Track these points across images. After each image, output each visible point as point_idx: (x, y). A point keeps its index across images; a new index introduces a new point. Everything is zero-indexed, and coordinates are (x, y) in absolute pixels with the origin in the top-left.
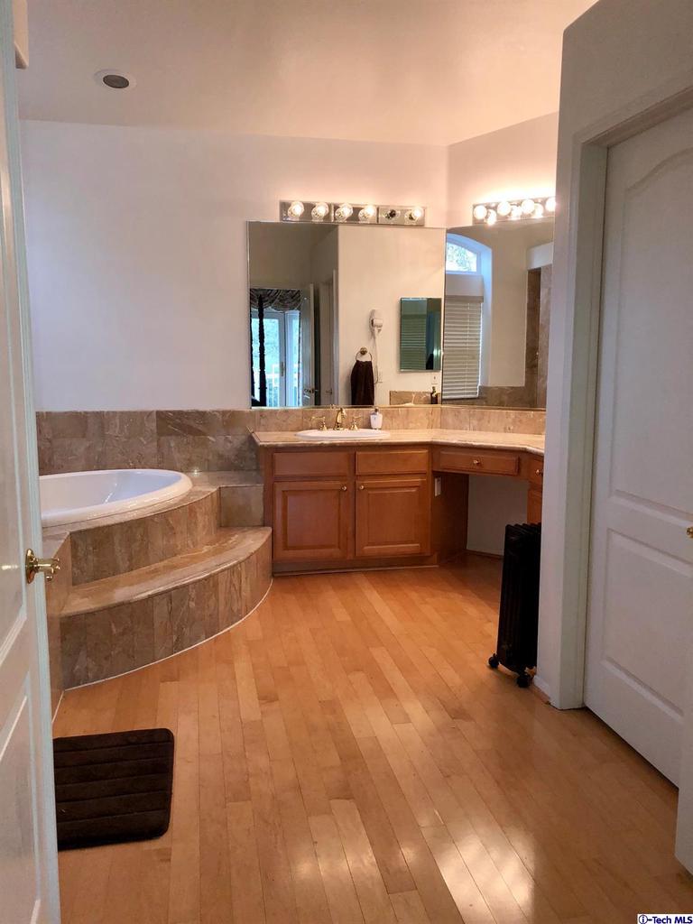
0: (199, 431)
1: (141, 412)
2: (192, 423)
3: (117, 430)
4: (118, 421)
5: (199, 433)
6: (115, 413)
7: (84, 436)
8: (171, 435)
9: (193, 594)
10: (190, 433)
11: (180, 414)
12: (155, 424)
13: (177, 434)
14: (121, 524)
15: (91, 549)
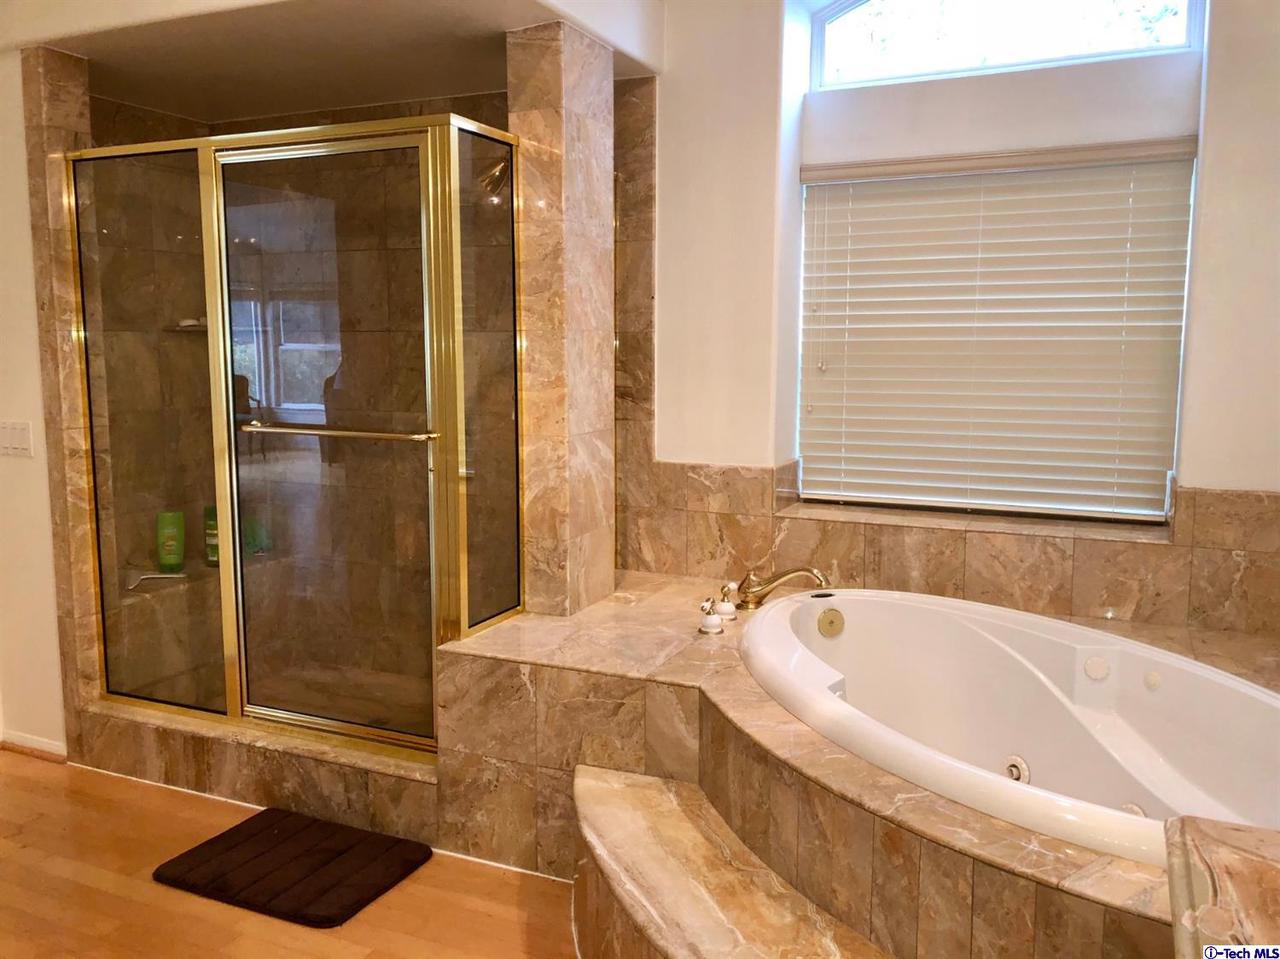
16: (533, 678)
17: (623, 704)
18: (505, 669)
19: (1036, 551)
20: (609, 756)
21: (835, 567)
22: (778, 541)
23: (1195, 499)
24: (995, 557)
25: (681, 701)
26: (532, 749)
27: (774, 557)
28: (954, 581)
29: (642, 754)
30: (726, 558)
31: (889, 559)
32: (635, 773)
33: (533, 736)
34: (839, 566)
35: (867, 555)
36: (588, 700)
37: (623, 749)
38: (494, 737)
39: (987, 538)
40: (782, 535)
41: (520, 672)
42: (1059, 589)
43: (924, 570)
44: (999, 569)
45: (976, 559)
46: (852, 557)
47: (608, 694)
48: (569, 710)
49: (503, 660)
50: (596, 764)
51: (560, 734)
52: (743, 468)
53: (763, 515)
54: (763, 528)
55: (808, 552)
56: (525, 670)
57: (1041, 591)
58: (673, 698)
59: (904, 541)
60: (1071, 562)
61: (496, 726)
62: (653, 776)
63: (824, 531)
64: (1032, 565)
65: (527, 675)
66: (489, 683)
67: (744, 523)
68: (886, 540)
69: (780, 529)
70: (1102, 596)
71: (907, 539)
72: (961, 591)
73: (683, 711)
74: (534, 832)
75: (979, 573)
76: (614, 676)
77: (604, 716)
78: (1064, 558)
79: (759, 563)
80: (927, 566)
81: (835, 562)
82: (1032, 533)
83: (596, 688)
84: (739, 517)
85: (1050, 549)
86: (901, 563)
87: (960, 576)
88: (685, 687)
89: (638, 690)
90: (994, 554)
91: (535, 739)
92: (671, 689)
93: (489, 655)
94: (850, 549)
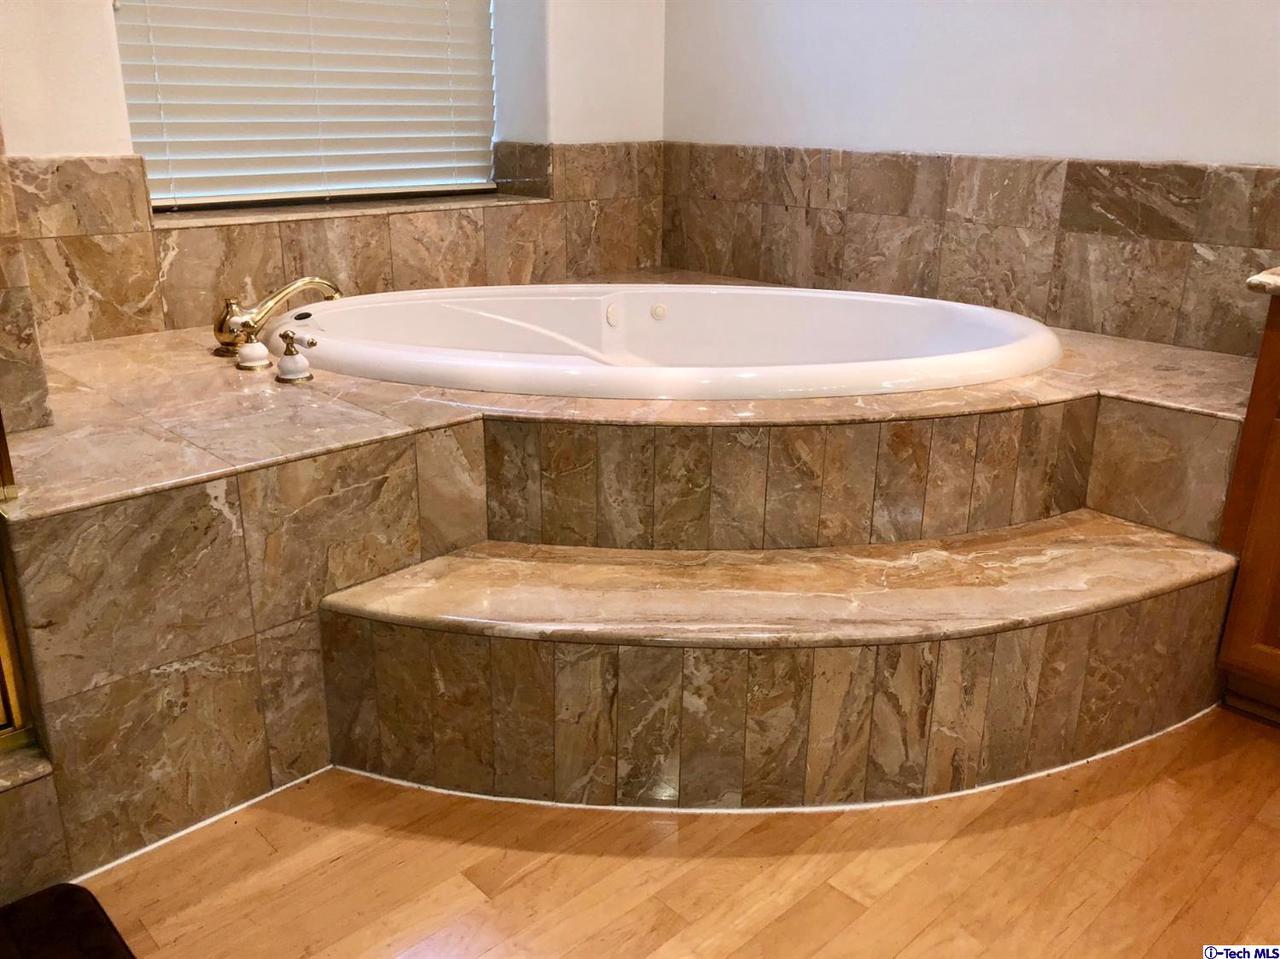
0: (1173, 224)
1: (1031, 163)
2: (1156, 201)
3: (973, 203)
4: (976, 182)
5: (1169, 230)
6: (974, 161)
7: (904, 212)
8: (1092, 229)
9: (702, 675)
10: (1145, 230)
11: (1127, 172)
12: (1058, 197)
13: (1109, 229)
14: (624, 426)
15: (536, 467)
16: (233, 497)
17: (387, 478)
18: (179, 502)
19: (454, 228)
20: (371, 561)
21: (249, 287)
22: (165, 265)
23: (564, 155)
24: (419, 240)
25: (461, 444)
26: (244, 613)
27: (162, 290)
28: (383, 276)
29: (416, 536)
30: (87, 307)
31: (312, 264)
32: (409, 565)
33: (243, 592)
34: (254, 284)
35: (286, 262)
36: (334, 494)
37: (389, 542)
38: (171, 627)
39: (410, 220)
40: (172, 254)
41: (208, 495)
42: (476, 265)
43: (352, 270)
44: (424, 253)
45: (402, 245)
46: (269, 270)
47: (364, 474)
48: (303, 524)
49: (171, 489)
50: (352, 582)
51: (291, 565)
52: (92, 160)
53: (137, 230)
54: (141, 252)
55: (211, 274)
56: (218, 490)
57: (461, 270)
58: (453, 444)
59: (326, 236)
60: (482, 233)
61: (169, 608)
62: (433, 557)
63: (229, 241)
64: (451, 242)
65: (222, 499)
66: (146, 541)
67: (107, 247)
68: (306, 238)
69: (167, 249)
70: (508, 264)
71: (330, 235)
72: (390, 285)
73: (466, 457)
74: (261, 736)
75: (406, 261)
76: (371, 443)
77: (360, 508)
78: (476, 230)
79: (142, 305)
80: (355, 264)
81: (248, 280)
82: (448, 208)
83: (343, 472)
84: (98, 239)
85: (465, 223)
86: (327, 265)
87: (387, 269)
88: (468, 422)
89: (404, 452)
90: (417, 237)
91: (249, 594)
92: (449, 432)
93: (138, 490)
94: (265, 260)
